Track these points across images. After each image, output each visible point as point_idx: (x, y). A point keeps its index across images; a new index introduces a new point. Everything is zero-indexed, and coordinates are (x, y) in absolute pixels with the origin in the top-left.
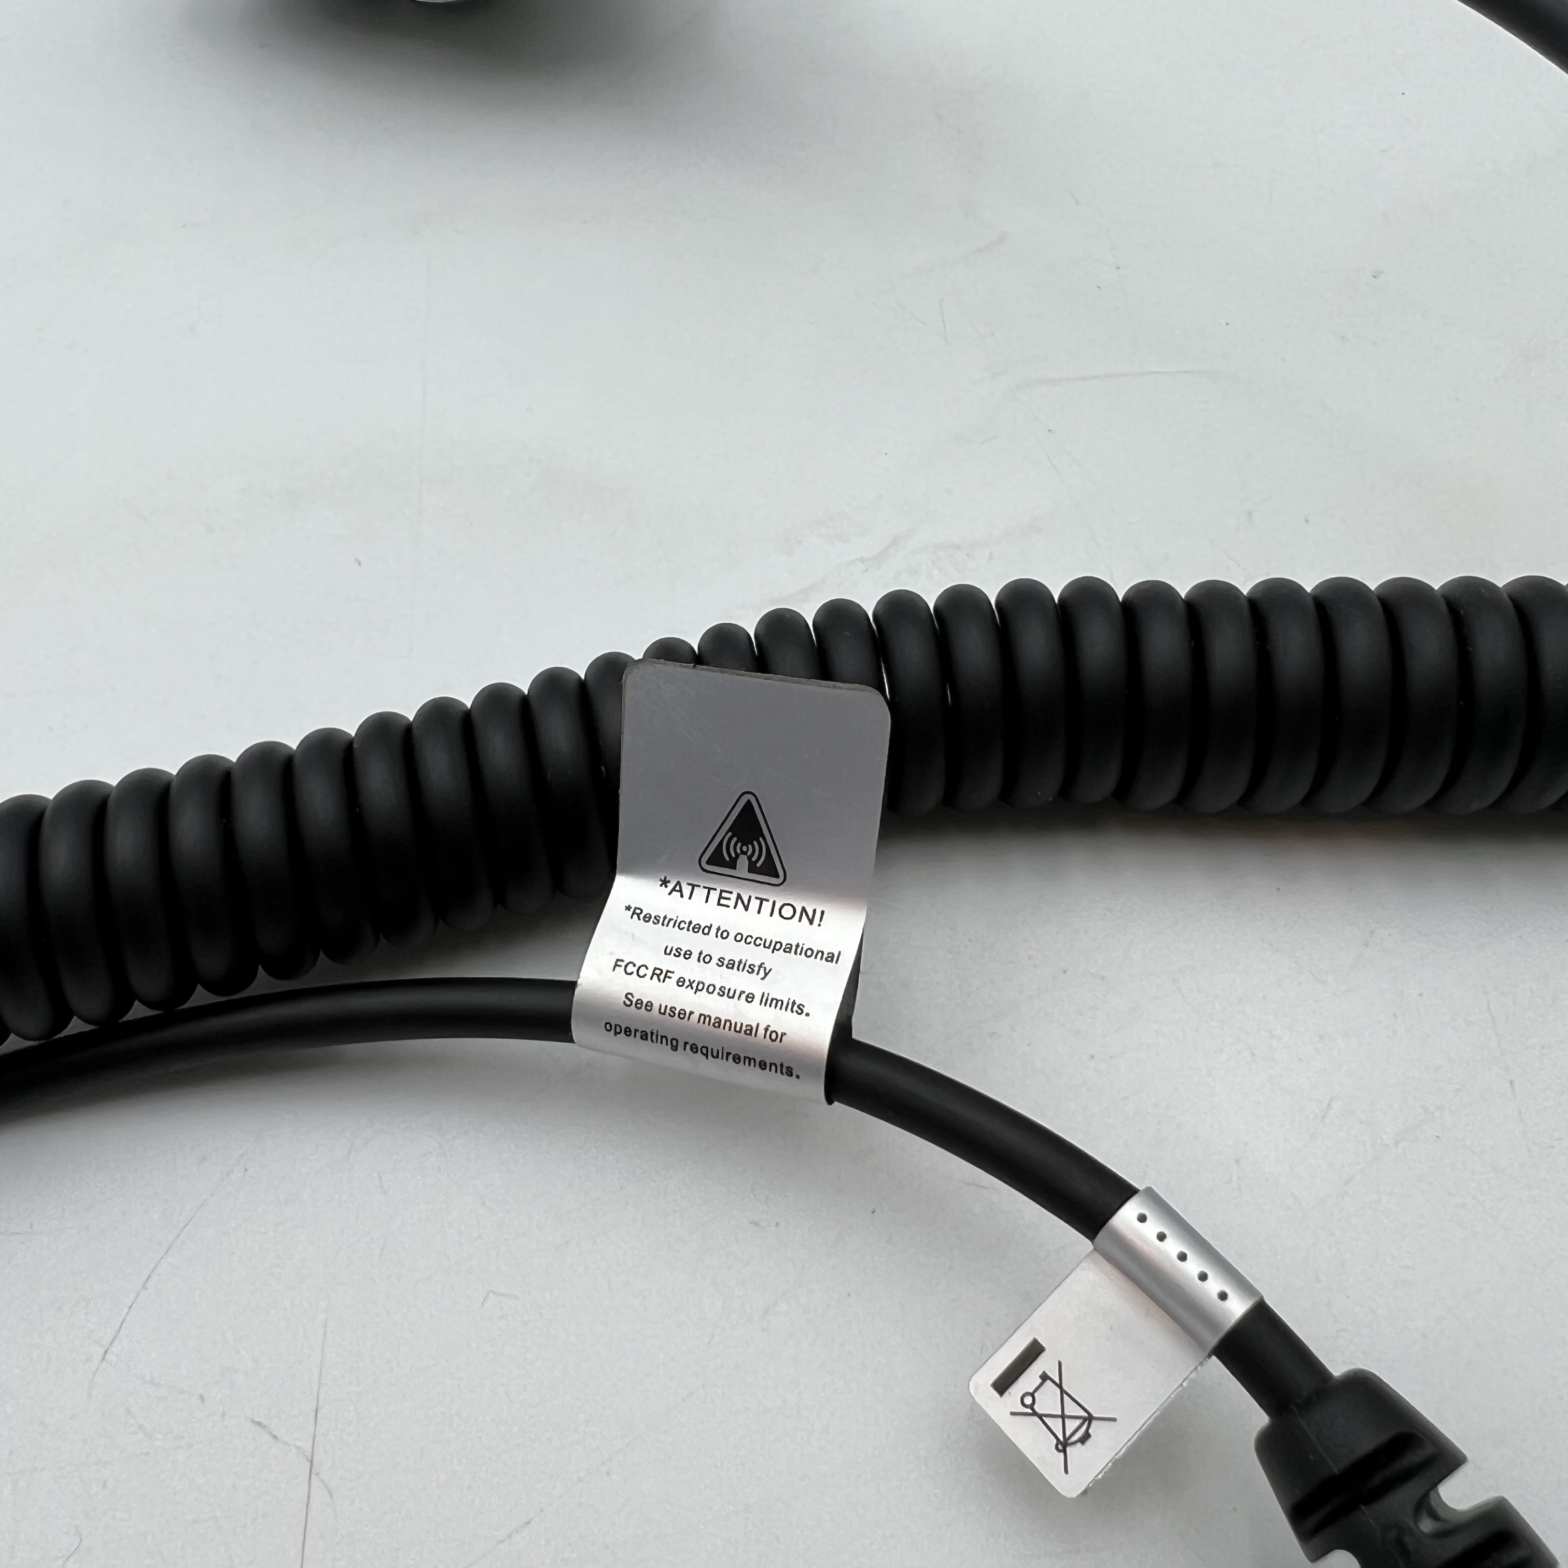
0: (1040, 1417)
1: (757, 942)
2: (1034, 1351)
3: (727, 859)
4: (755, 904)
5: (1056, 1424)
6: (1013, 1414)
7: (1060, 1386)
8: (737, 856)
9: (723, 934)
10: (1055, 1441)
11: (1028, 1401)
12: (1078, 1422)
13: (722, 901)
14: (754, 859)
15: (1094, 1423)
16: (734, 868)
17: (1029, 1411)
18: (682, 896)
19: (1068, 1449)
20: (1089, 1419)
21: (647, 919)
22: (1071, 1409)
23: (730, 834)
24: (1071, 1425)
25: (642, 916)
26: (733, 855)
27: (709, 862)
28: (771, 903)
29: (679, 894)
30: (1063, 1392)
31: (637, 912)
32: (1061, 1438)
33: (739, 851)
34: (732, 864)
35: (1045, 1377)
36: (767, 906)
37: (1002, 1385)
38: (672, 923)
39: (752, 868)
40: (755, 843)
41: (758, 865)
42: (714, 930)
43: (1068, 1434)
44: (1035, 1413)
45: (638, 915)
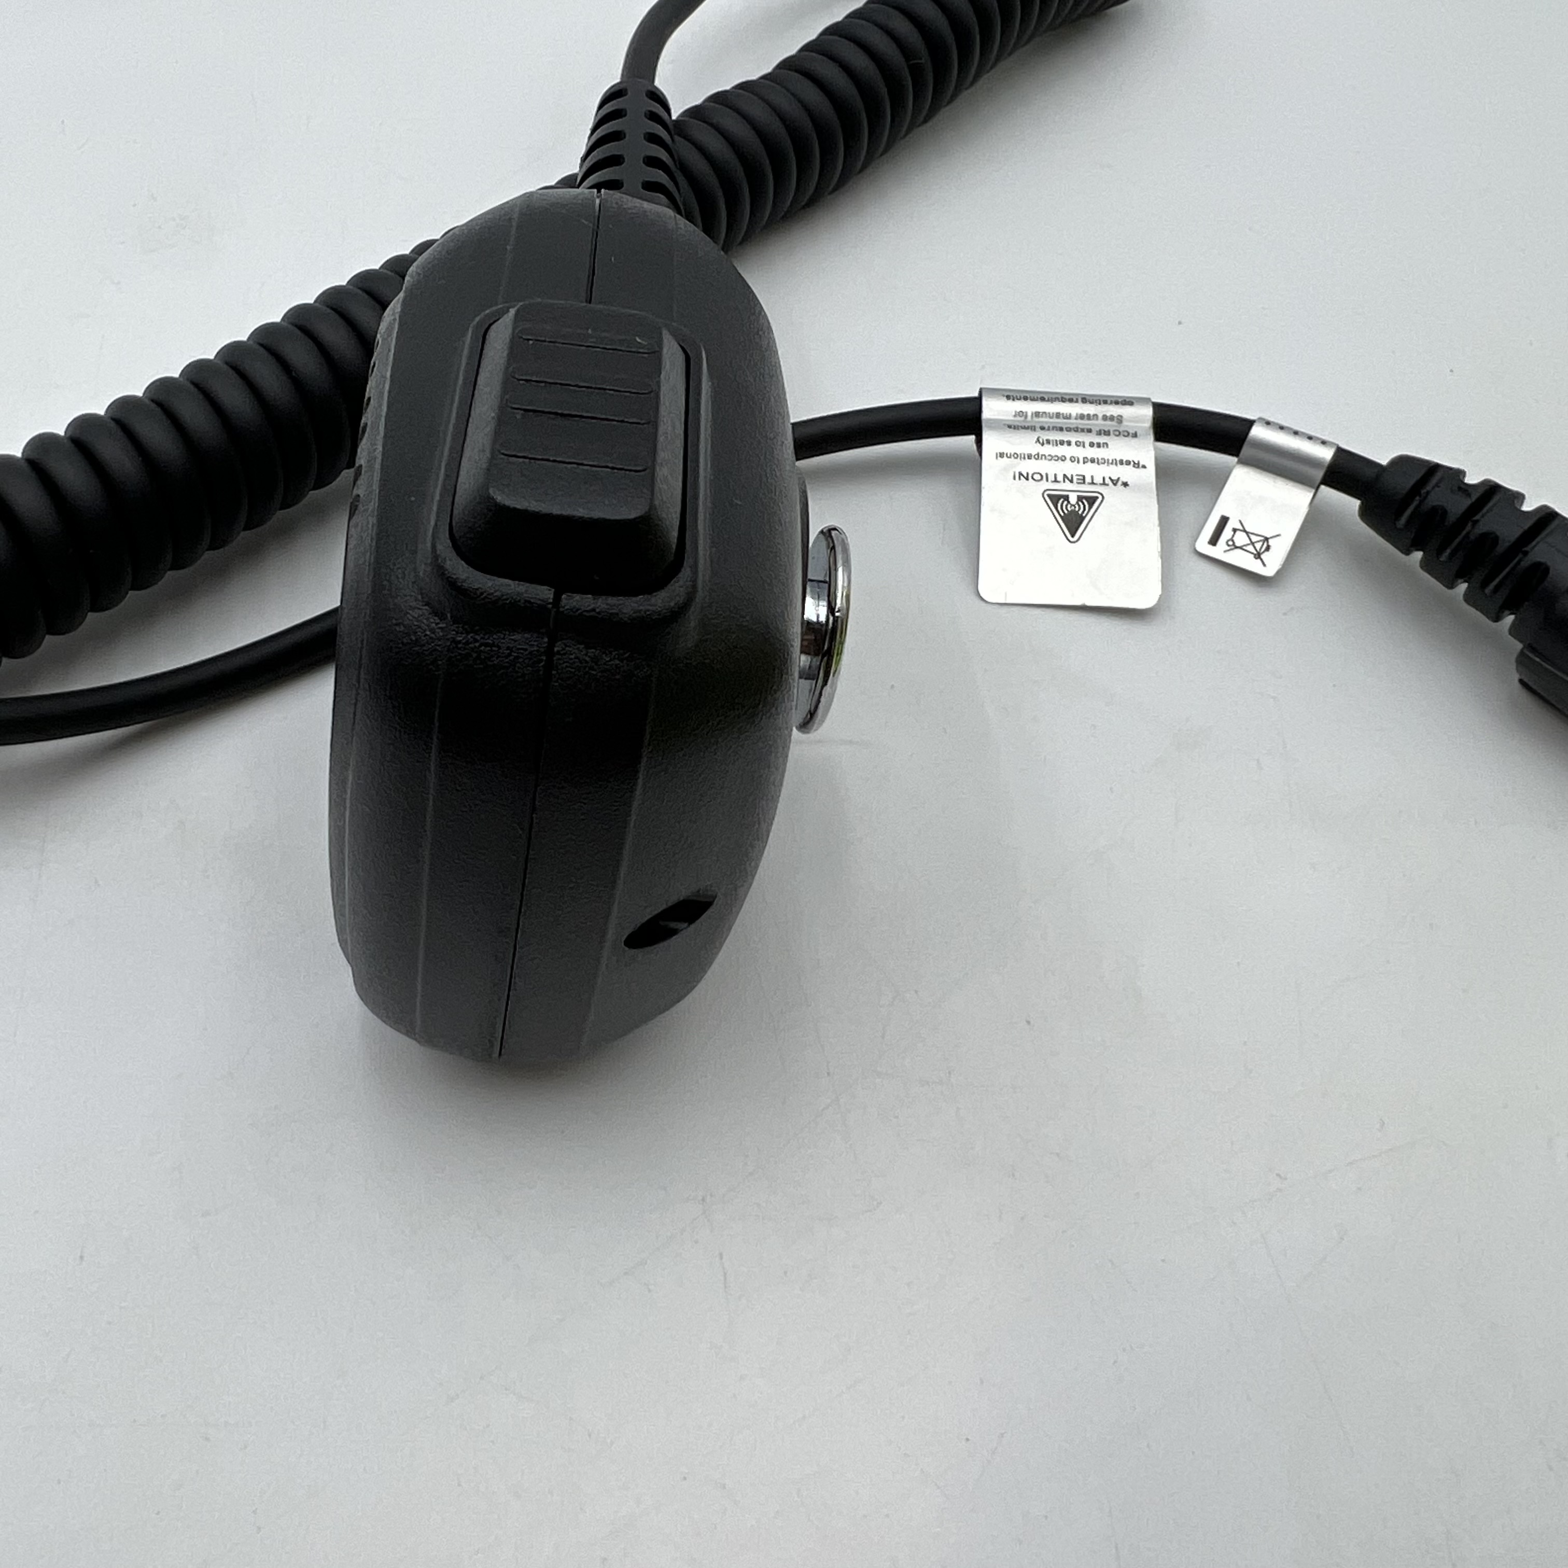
0: (1241, 548)
1: (1052, 458)
2: (1224, 521)
3: (1084, 501)
4: (1060, 478)
5: (1250, 548)
6: (1225, 551)
7: (1245, 531)
8: (1077, 503)
9: (1073, 459)
10: (1252, 556)
11: (1230, 543)
12: (1261, 543)
13: (1082, 478)
14: (1066, 503)
15: (1270, 540)
16: (1078, 496)
17: (1233, 547)
18: (1110, 478)
19: (1262, 556)
20: (1267, 539)
21: (1128, 463)
22: (1254, 539)
23: (1084, 515)
24: (1258, 546)
25: (1132, 463)
26: (1080, 503)
27: (1097, 498)
28: (1049, 480)
29: (1113, 478)
30: (1247, 533)
31: (1137, 465)
32: (1255, 552)
33: (1077, 506)
34: (1080, 499)
35: (1235, 530)
36: (1051, 478)
37: (1214, 541)
38: (1110, 461)
39: (1066, 498)
40: (1066, 512)
41: (1062, 500)
42: (1081, 461)
43: (1258, 550)
44: (1237, 547)
45: (1134, 463)
